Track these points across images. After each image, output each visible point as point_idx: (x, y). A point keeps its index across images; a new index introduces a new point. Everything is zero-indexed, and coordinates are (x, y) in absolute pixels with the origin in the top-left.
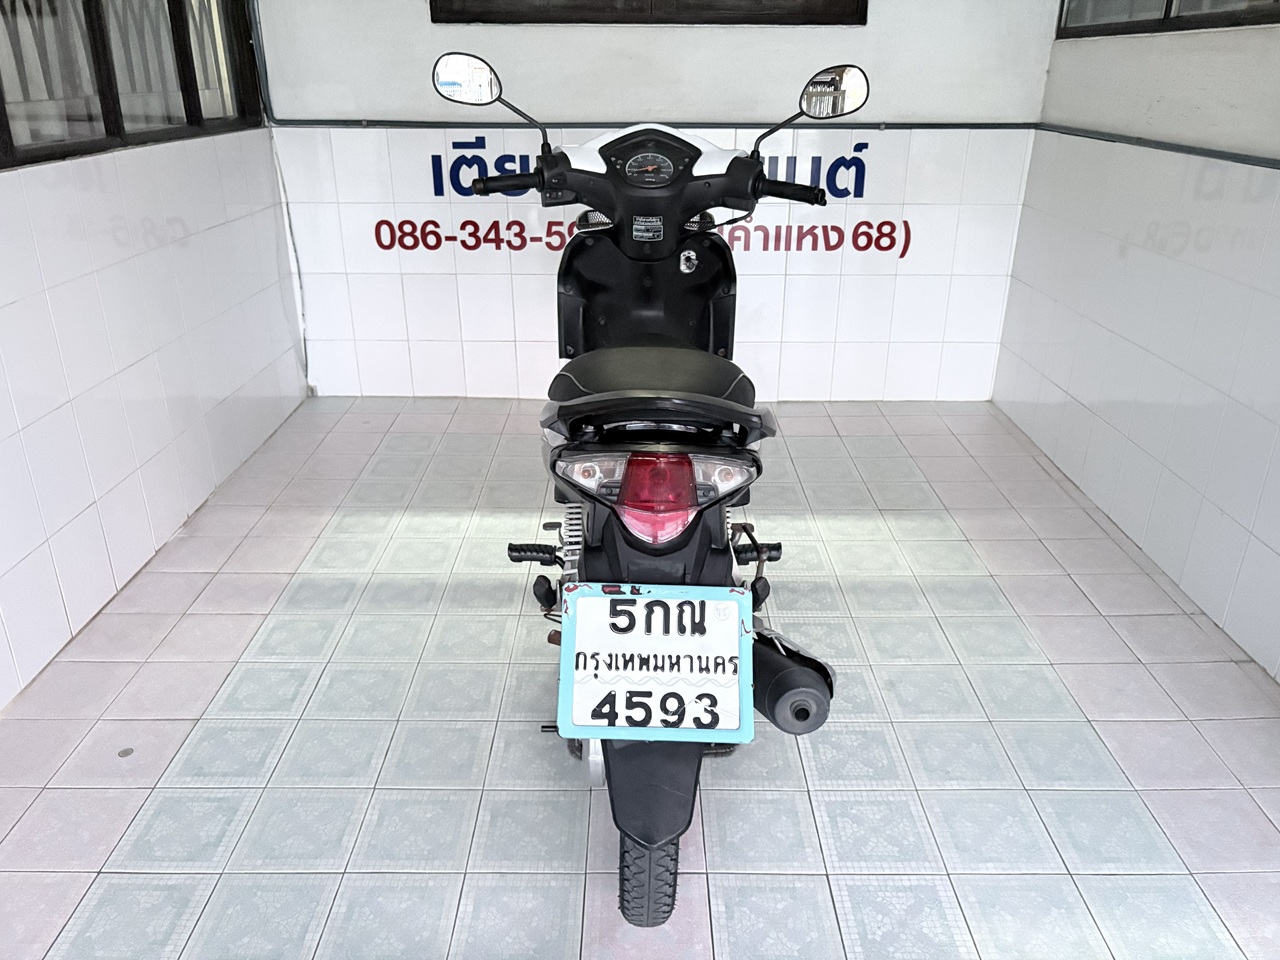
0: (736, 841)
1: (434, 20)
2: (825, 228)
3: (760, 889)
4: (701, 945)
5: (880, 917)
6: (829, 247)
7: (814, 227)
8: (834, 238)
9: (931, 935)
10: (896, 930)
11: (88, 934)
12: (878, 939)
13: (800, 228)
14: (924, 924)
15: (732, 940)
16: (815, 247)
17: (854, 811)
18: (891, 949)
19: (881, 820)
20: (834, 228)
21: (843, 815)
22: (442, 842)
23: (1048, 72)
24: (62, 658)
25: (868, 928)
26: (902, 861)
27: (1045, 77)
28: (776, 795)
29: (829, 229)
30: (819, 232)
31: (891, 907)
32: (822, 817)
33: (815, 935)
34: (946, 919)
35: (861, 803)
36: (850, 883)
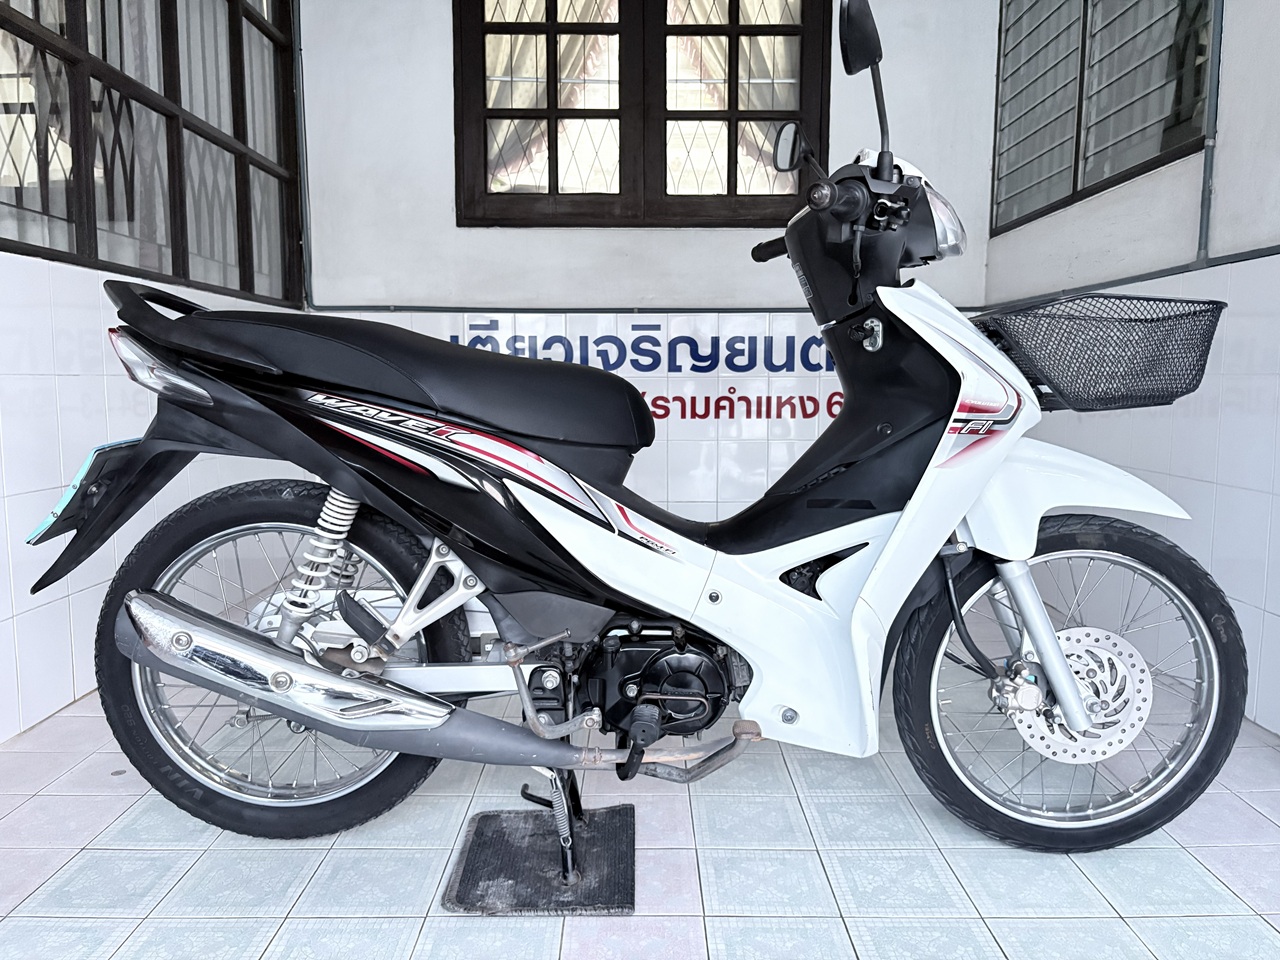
0: (725, 827)
1: (460, 224)
2: (801, 398)
3: (748, 859)
4: (690, 895)
5: (871, 877)
6: (806, 415)
7: (792, 398)
8: (810, 407)
9: (923, 888)
10: (888, 885)
11: (66, 889)
12: (870, 891)
13: (779, 398)
14: (916, 881)
15: (721, 891)
16: (793, 415)
17: (843, 809)
18: (883, 897)
19: (871, 814)
20: (810, 399)
21: (832, 812)
22: (430, 828)
23: (986, 265)
24: (64, 714)
25: (859, 884)
26: (893, 841)
27: (984, 269)
28: (765, 799)
29: (805, 399)
30: (796, 401)
31: (882, 870)
32: (812, 813)
33: (805, 889)
34: (937, 877)
35: (850, 804)
36: (840, 855)
